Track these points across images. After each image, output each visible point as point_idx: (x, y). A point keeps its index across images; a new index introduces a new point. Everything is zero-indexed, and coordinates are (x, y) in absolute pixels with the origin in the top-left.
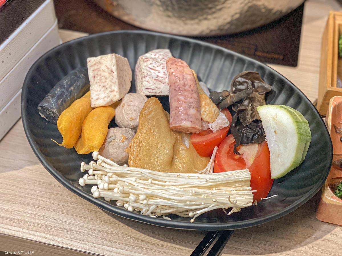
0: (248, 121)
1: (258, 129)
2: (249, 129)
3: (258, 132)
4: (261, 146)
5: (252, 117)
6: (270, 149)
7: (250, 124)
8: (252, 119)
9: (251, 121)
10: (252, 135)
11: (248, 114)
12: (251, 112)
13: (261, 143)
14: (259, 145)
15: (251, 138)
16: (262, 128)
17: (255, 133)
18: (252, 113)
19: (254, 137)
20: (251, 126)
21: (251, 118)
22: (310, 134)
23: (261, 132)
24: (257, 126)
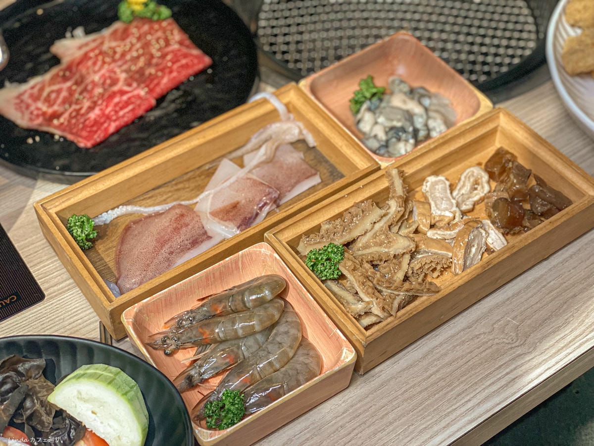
0: (48, 422)
1: (67, 422)
2: (57, 431)
3: (71, 426)
4: (87, 440)
5: (48, 414)
6: (102, 436)
7: (54, 423)
8: (51, 416)
9: (51, 419)
10: (66, 435)
11: (41, 414)
12: (43, 409)
13: (84, 435)
14: (84, 439)
15: (68, 440)
16: (72, 419)
17: (68, 429)
18: (46, 410)
19: (71, 435)
20: (56, 426)
21: (49, 416)
22: (133, 383)
23: (74, 423)
24: (64, 419)
